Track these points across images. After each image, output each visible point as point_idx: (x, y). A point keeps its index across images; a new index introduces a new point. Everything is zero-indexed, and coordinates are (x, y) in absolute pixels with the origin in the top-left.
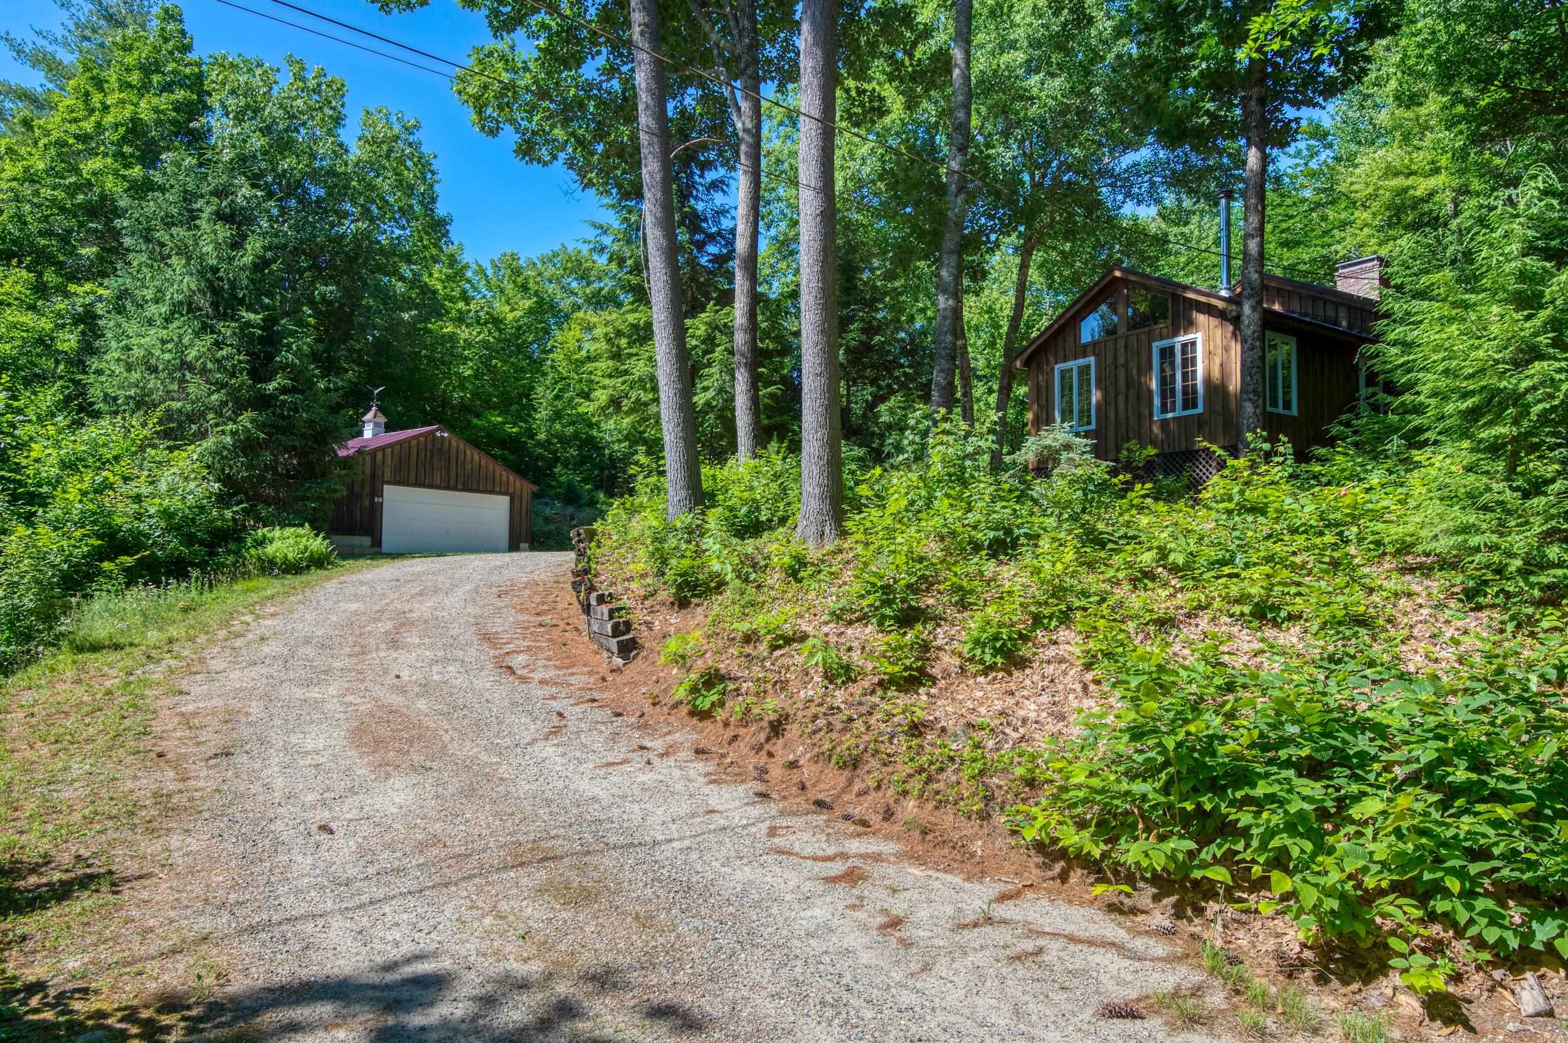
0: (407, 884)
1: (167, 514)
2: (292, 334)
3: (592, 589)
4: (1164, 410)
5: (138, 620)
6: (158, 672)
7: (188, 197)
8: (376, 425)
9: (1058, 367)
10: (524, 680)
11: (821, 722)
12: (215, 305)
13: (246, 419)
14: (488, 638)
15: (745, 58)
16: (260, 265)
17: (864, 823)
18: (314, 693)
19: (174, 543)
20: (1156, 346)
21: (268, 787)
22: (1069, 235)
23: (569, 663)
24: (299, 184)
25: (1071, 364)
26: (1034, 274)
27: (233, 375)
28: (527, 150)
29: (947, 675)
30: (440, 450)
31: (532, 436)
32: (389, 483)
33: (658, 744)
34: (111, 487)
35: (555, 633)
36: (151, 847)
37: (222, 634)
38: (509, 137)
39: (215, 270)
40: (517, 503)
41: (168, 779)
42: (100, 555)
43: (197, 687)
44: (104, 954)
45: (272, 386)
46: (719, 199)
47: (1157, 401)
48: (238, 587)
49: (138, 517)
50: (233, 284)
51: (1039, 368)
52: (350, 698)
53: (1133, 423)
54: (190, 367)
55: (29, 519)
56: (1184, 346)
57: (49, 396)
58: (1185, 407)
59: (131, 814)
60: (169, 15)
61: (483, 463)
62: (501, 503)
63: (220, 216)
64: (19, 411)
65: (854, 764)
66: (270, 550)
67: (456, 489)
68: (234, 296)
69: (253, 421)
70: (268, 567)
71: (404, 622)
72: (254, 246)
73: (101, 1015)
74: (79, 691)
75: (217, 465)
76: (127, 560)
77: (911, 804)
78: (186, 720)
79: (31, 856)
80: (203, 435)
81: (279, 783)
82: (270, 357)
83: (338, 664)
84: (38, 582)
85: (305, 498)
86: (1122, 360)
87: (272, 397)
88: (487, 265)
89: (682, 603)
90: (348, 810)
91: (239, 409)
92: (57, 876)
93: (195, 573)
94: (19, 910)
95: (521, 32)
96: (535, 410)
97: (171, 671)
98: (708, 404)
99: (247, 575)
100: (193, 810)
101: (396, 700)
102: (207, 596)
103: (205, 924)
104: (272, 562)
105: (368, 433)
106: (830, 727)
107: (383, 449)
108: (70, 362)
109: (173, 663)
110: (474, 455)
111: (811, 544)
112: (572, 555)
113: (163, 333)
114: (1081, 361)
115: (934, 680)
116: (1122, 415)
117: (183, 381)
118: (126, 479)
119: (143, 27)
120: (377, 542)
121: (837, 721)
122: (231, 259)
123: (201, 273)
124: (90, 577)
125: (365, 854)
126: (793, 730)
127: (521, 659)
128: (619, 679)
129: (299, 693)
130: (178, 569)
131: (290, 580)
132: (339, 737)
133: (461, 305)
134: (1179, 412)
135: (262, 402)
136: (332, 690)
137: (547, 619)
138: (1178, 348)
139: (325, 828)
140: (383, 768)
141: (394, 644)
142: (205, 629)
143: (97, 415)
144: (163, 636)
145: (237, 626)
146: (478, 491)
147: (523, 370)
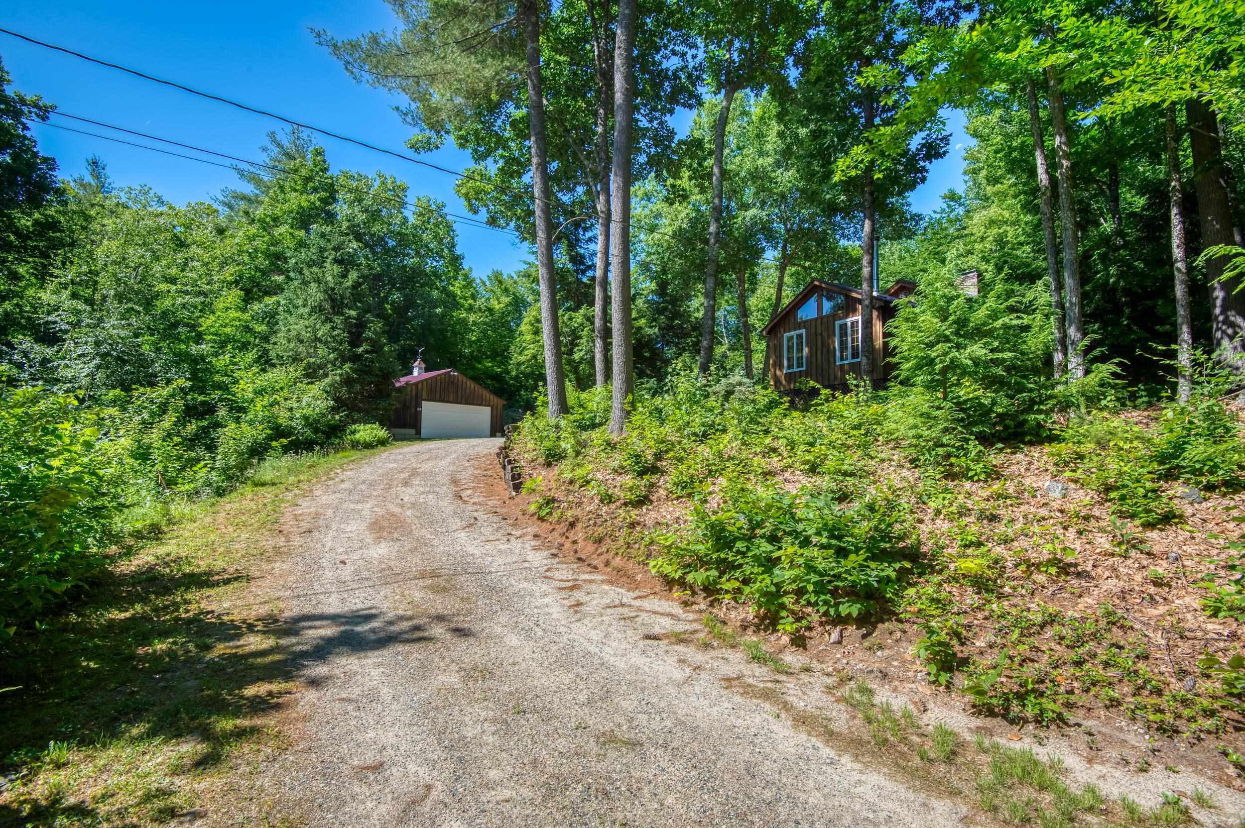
0: (371, 583)
1: (305, 418)
2: (372, 322)
3: (507, 456)
4: (842, 359)
5: (285, 471)
6: (289, 496)
7: (322, 250)
8: (420, 368)
9: (786, 335)
10: (465, 502)
11: (591, 522)
12: (333, 307)
13: (347, 367)
14: (455, 482)
15: (602, 174)
16: (356, 286)
17: (595, 568)
18: (359, 507)
19: (308, 432)
20: (838, 323)
21: (323, 546)
22: (807, 258)
23: (490, 494)
24: (382, 239)
25: (792, 333)
26: (786, 279)
27: (341, 344)
28: (493, 221)
29: (659, 499)
30: (452, 382)
31: (508, 372)
32: (425, 400)
33: (518, 533)
34: (278, 403)
35: (491, 479)
36: (265, 566)
37: (324, 478)
38: (483, 215)
39: (333, 289)
40: (495, 411)
41: (281, 541)
42: (270, 438)
43: (305, 503)
44: (238, 602)
45: (361, 350)
46: (592, 246)
47: (838, 354)
48: (338, 456)
49: (291, 419)
50: (342, 297)
51: (776, 335)
52: (376, 509)
53: (825, 366)
54: (320, 341)
55: (238, 420)
56: (852, 323)
57: (251, 356)
58: (853, 358)
59: (262, 554)
60: (318, 153)
61: (476, 389)
62: (487, 411)
63: (336, 261)
64: (235, 364)
65: (599, 541)
66: (357, 436)
67: (461, 403)
68: (342, 303)
69: (351, 368)
70: (355, 445)
71: (414, 473)
72: (353, 275)
73: (232, 621)
74: (252, 504)
75: (331, 392)
76: (284, 441)
77: (618, 559)
78: (296, 517)
79: (217, 568)
80: (326, 375)
81: (329, 544)
82: (360, 334)
83: (375, 493)
84: (236, 451)
85: (377, 409)
86: (819, 331)
87: (361, 355)
88: (485, 279)
89: (549, 465)
90: (356, 556)
91: (344, 362)
92: (226, 576)
93: (317, 448)
94: (208, 586)
95: (490, 160)
97: (296, 495)
98: (582, 358)
99: (344, 449)
100: (289, 554)
101: (397, 510)
102: (322, 460)
103: (281, 594)
104: (358, 442)
105: (415, 373)
106: (595, 524)
107: (422, 381)
108: (261, 338)
109: (297, 492)
110: (471, 385)
111: (615, 433)
112: (504, 439)
113: (307, 323)
114: (798, 332)
115: (651, 502)
116: (819, 361)
117: (316, 347)
118: (286, 399)
119: (304, 157)
120: (418, 432)
121: (599, 521)
122: (341, 283)
123: (326, 291)
124: (266, 450)
125: (357, 572)
126: (579, 526)
127: (469, 492)
128: (512, 502)
129: (352, 506)
130: (309, 445)
131: (367, 452)
132: (363, 526)
133: (470, 301)
134: (850, 361)
135: (355, 358)
136: (368, 506)
137: (489, 473)
138: (849, 324)
139: (343, 562)
140: (378, 540)
141: (406, 483)
142: (317, 476)
143: (274, 365)
144: (296, 479)
145: (332, 474)
146: (473, 404)
147: (505, 336)
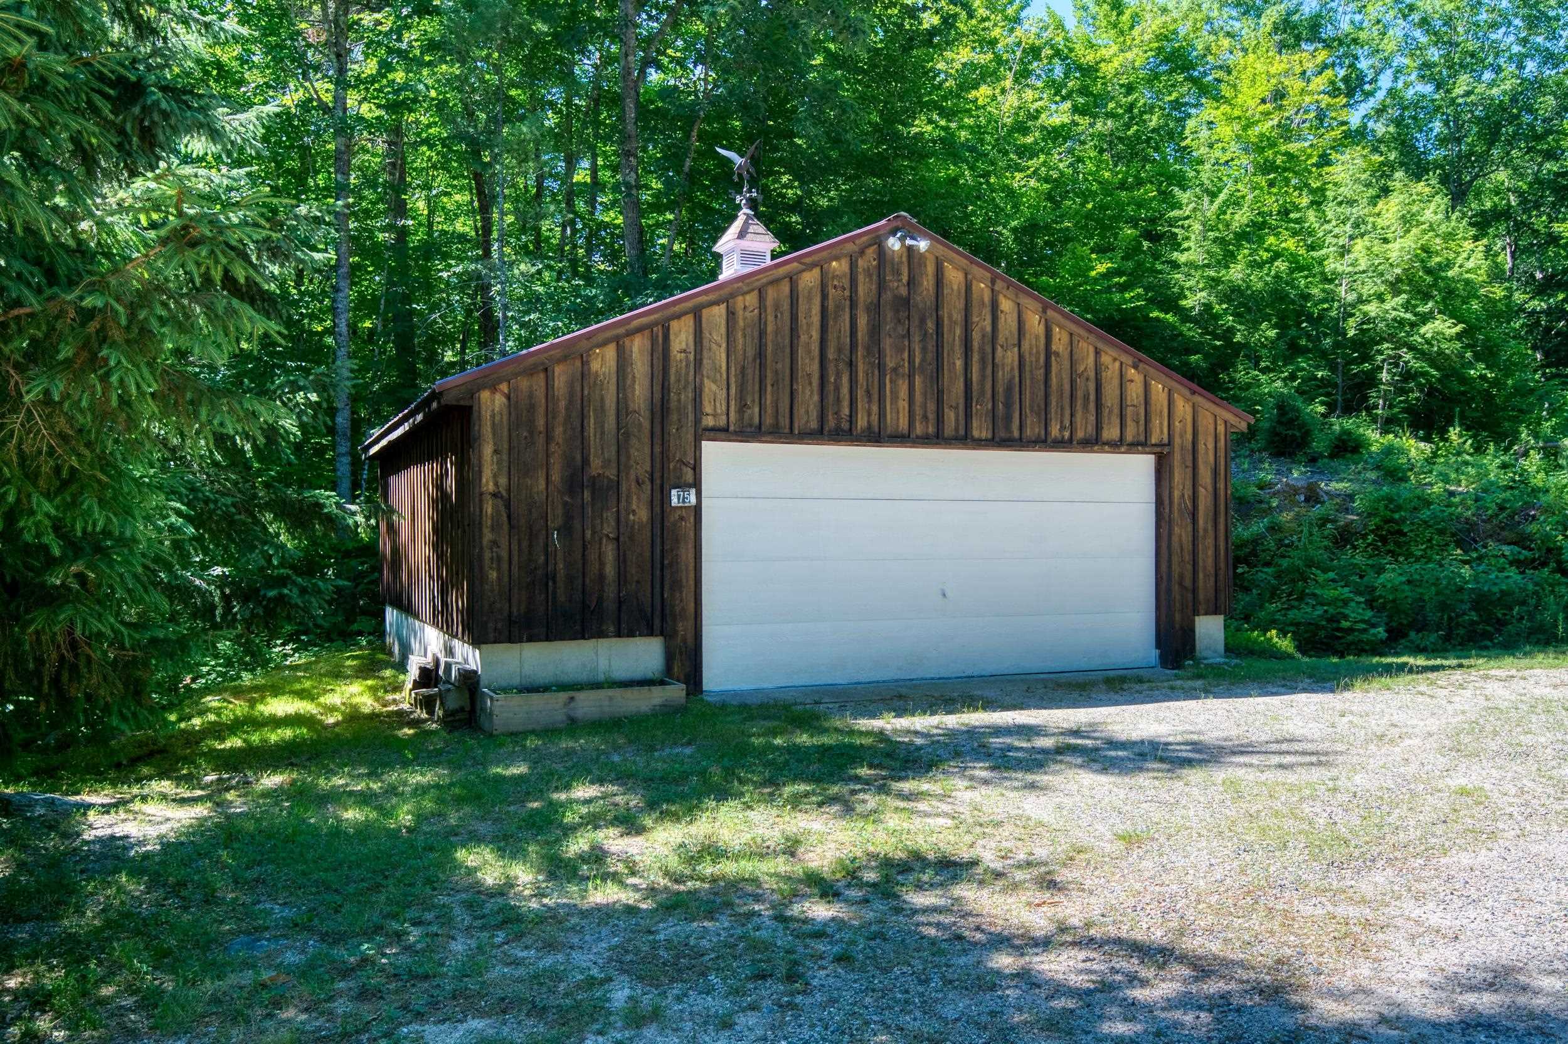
30: (904, 303)
32: (722, 433)
40: (1179, 476)
61: (1060, 342)
62: (1126, 479)
67: (964, 439)
96: (1176, 246)
110: (1025, 315)
146: (1044, 443)
